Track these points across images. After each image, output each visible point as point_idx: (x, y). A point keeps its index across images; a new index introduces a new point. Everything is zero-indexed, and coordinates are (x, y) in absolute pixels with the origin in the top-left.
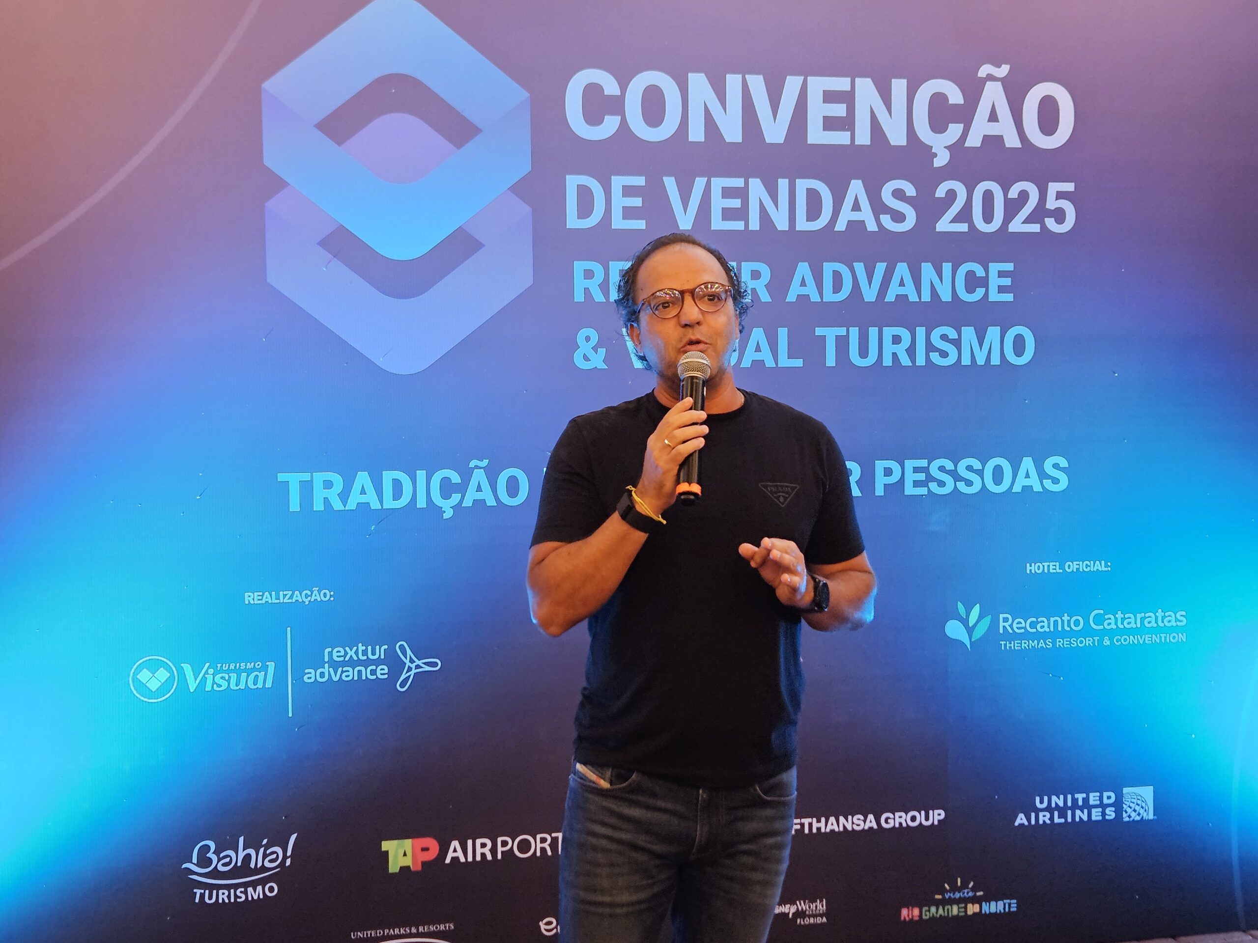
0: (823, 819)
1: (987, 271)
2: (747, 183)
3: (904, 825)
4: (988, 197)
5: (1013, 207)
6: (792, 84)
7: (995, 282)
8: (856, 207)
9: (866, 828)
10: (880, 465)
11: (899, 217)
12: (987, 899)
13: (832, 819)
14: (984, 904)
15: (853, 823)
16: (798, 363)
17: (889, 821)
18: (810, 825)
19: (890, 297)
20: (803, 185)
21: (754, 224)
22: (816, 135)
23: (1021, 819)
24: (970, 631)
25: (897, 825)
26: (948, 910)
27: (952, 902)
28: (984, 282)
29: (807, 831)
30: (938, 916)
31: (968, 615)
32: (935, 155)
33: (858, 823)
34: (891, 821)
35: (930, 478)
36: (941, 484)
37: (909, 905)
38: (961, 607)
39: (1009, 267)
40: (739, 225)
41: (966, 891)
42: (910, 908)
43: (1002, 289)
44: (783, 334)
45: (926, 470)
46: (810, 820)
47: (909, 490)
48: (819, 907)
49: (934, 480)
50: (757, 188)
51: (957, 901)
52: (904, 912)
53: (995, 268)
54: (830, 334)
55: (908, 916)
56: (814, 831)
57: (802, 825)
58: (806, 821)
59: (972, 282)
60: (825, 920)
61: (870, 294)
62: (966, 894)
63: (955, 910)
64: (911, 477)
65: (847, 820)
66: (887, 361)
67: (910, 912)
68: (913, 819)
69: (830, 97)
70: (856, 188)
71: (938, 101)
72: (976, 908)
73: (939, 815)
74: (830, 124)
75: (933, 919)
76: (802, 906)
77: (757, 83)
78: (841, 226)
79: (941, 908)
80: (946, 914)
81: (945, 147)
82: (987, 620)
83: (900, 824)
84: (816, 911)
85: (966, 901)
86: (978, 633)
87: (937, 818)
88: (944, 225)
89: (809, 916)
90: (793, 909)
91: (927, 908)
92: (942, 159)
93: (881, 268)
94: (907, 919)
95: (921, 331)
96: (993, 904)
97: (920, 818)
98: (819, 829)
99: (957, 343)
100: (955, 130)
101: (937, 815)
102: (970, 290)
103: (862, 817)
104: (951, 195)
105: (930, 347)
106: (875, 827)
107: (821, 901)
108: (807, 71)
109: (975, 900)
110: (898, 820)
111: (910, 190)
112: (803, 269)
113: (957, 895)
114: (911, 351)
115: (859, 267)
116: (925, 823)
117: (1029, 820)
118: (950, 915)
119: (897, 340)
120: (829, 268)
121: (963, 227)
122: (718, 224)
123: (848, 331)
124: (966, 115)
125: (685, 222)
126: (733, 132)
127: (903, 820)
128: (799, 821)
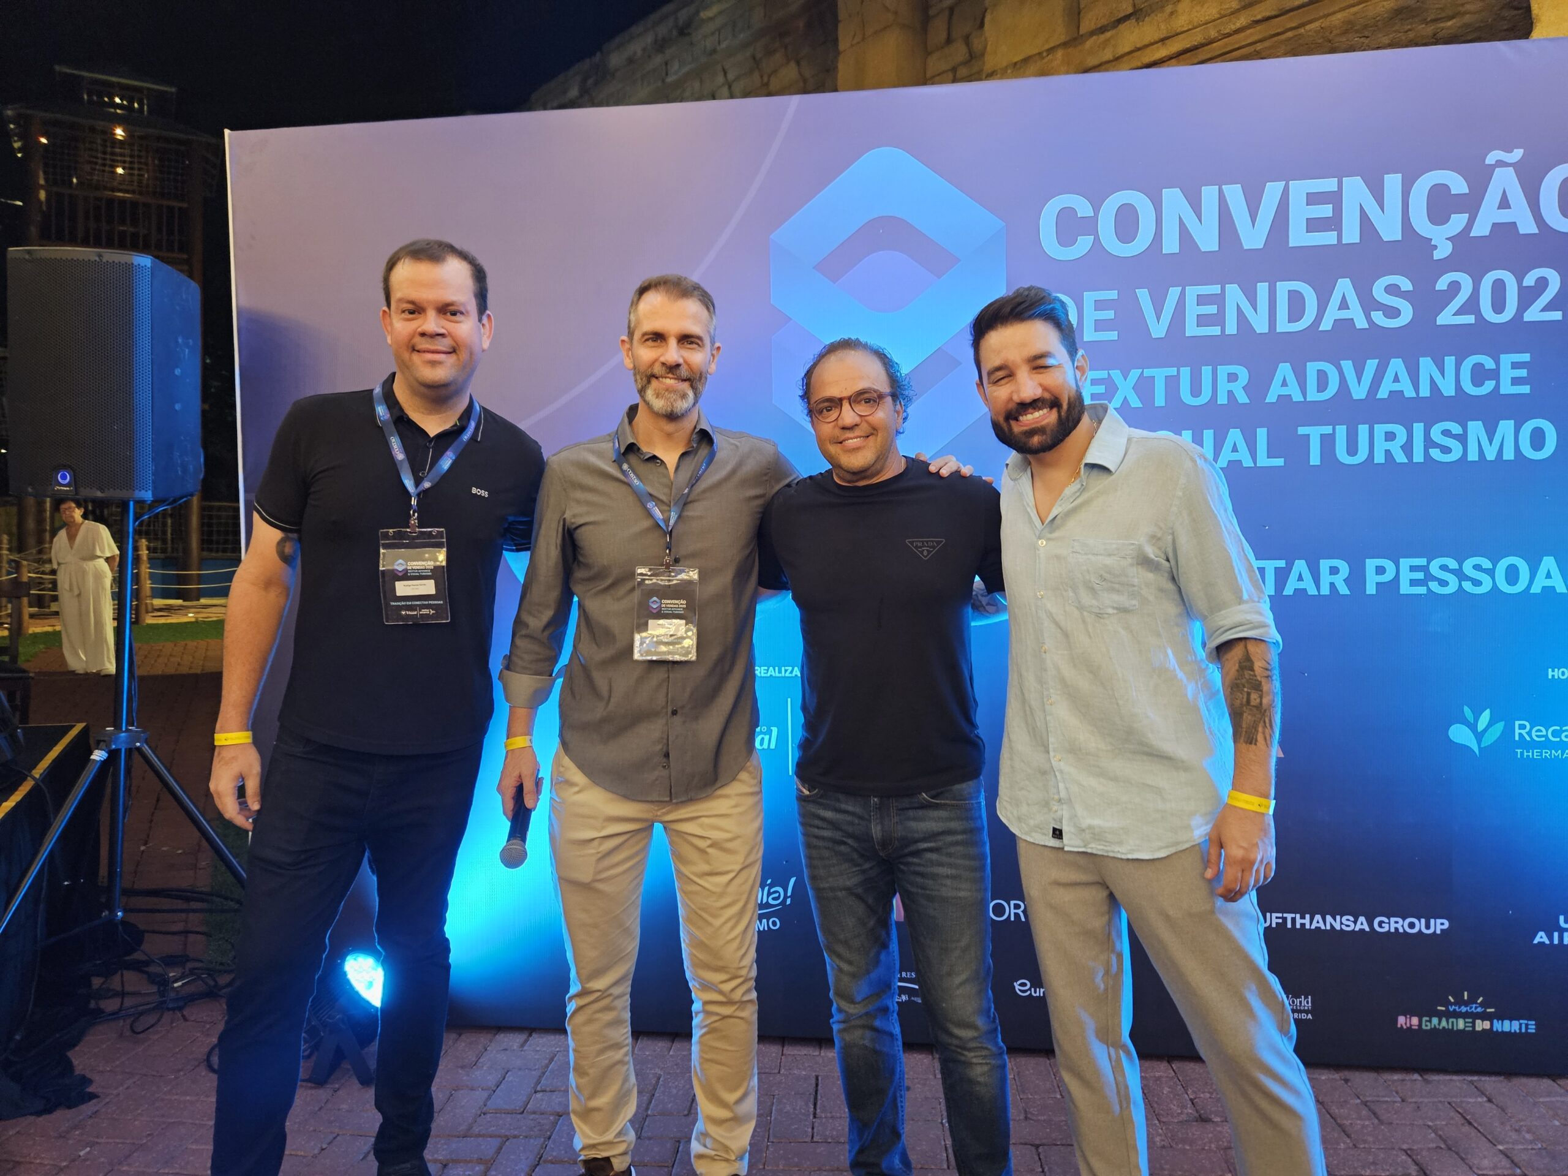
0: (1308, 916)
1: (1497, 363)
2: (1223, 289)
3: (1401, 930)
4: (1499, 286)
5: (1529, 295)
6: (1272, 191)
7: (1507, 374)
8: (1344, 305)
9: (1357, 929)
10: (1371, 564)
11: (1392, 312)
12: (1502, 1018)
13: (1318, 917)
14: (1495, 1021)
15: (1342, 923)
16: (1279, 462)
17: (1383, 925)
18: (1294, 920)
19: (1383, 393)
20: (1283, 288)
21: (1231, 328)
22: (1299, 237)
23: (1541, 937)
24: (1479, 736)
25: (1392, 930)
26: (1453, 1022)
27: (1457, 1015)
28: (1495, 375)
29: (1289, 925)
30: (1441, 1028)
31: (1476, 719)
32: (1435, 247)
33: (1345, 923)
34: (1386, 926)
35: (1429, 577)
36: (1443, 583)
37: (1409, 1012)
38: (1468, 712)
39: (1526, 357)
40: (1216, 331)
41: (1474, 1006)
42: (1408, 1016)
43: (1516, 381)
44: (1262, 434)
45: (1425, 569)
46: (1294, 916)
47: (1405, 588)
48: (1304, 1003)
49: (1434, 579)
50: (1234, 294)
51: (1464, 1016)
52: (1401, 1020)
53: (1506, 359)
54: (1314, 433)
55: (1406, 1024)
56: (1298, 926)
57: (1285, 919)
58: (1289, 916)
59: (1480, 375)
60: (1310, 1016)
61: (1359, 392)
62: (1473, 1009)
63: (1461, 1024)
64: (1406, 576)
65: (1335, 920)
66: (1380, 459)
67: (1408, 1020)
68: (1412, 925)
69: (1313, 199)
71: (1438, 193)
72: (1486, 1025)
73: (1442, 924)
74: (1314, 225)
75: (1434, 1030)
77: (1235, 194)
78: (1326, 325)
79: (1444, 1020)
80: (1450, 1027)
81: (1447, 239)
82: (1500, 726)
83: (1397, 929)
84: (1300, 1006)
85: (1475, 1016)
86: (1489, 739)
87: (1439, 927)
88: (1446, 318)
89: (1294, 1011)
91: (1428, 1019)
92: (1443, 250)
93: (1371, 365)
94: (1405, 1027)
95: (1418, 428)
96: (1507, 1023)
97: (1420, 925)
98: (1303, 925)
100: (1458, 222)
101: (1440, 925)
102: (1478, 383)
103: (1352, 918)
104: (1455, 287)
105: (1429, 443)
106: (1367, 929)
107: (1306, 998)
108: (1287, 177)
109: (1484, 1017)
110: (1393, 926)
111: (1406, 285)
112: (1285, 370)
113: (1464, 1009)
114: (1407, 448)
115: (1347, 366)
116: (1425, 931)
117: (1551, 938)
118: (1455, 1029)
119: (1390, 436)
120: (1313, 367)
121: (1470, 319)
122: (1192, 329)
123: (1334, 430)
124: (1471, 204)
125: (1158, 329)
126: (1208, 240)
127: (1399, 926)
128: (1280, 915)
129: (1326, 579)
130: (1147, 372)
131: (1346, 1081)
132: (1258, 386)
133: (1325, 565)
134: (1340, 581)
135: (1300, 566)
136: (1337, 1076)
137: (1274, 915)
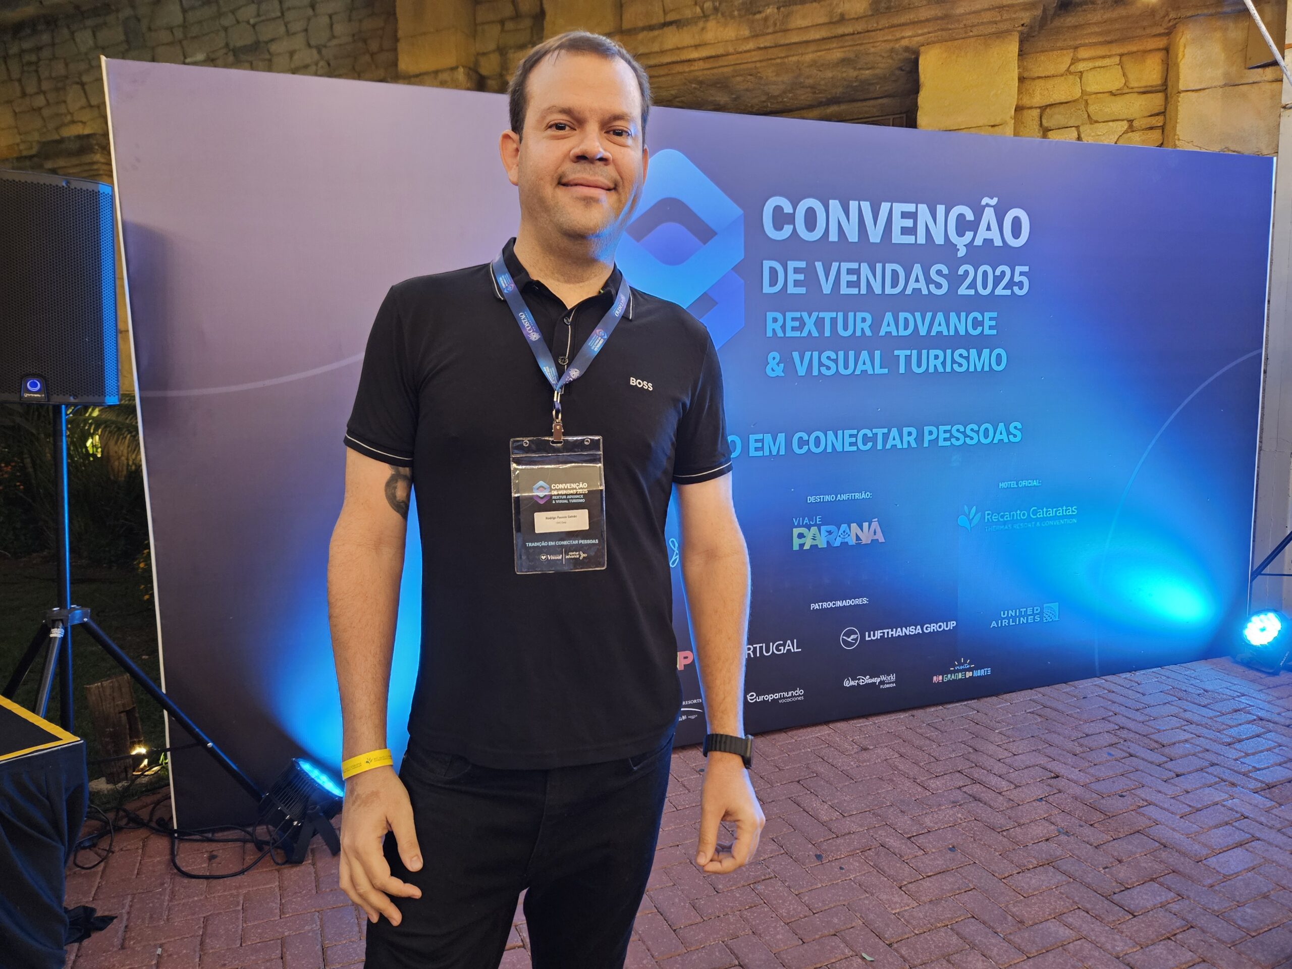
0: (894, 630)
1: (983, 317)
2: (859, 266)
3: (936, 630)
4: (985, 274)
5: (997, 280)
6: (885, 207)
7: (987, 323)
8: (917, 280)
9: (916, 633)
11: (939, 286)
12: (976, 668)
13: (899, 629)
14: (974, 671)
16: (886, 371)
17: (928, 629)
18: (888, 632)
19: (933, 333)
20: (889, 267)
21: (864, 291)
22: (897, 238)
23: (994, 624)
24: (970, 521)
25: (932, 631)
26: (957, 676)
27: (958, 671)
28: (981, 324)
29: (886, 637)
30: (951, 679)
31: (970, 512)
32: (958, 250)
33: (911, 631)
35: (952, 436)
36: (958, 439)
37: (936, 674)
38: (966, 508)
39: (994, 314)
40: (855, 291)
41: (966, 665)
42: (938, 676)
43: (991, 328)
44: (877, 354)
45: (950, 431)
46: (887, 630)
47: (941, 443)
48: (892, 678)
49: (954, 437)
50: (865, 269)
51: (961, 671)
52: (935, 678)
53: (987, 315)
54: (902, 354)
55: (937, 680)
56: (890, 636)
57: (884, 633)
58: (886, 631)
59: (976, 323)
60: (894, 685)
61: (923, 332)
62: (966, 667)
63: (960, 676)
64: (942, 436)
65: (907, 630)
66: (931, 370)
67: (938, 678)
68: (940, 627)
69: (904, 215)
70: (917, 269)
71: (961, 217)
72: (971, 674)
74: (904, 231)
75: (949, 681)
76: (883, 678)
77: (866, 206)
78: (909, 291)
79: (953, 675)
80: (955, 678)
81: (964, 245)
82: (979, 515)
83: (934, 630)
84: (890, 680)
85: (966, 670)
86: (974, 523)
87: (952, 626)
88: (963, 291)
89: (887, 683)
90: (878, 681)
91: (946, 675)
92: (962, 252)
93: (929, 315)
94: (936, 682)
95: (949, 352)
96: (979, 671)
97: (944, 626)
98: (892, 635)
99: (967, 359)
100: (969, 235)
101: (952, 624)
102: (975, 328)
103: (914, 628)
104: (966, 273)
105: (954, 361)
106: (921, 632)
107: (893, 675)
108: (892, 200)
109: (970, 670)
110: (932, 628)
111: (945, 270)
112: (889, 316)
113: (961, 667)
114: (944, 364)
115: (918, 315)
116: (946, 629)
117: (998, 624)
119: (936, 357)
120: (902, 316)
121: (972, 292)
122: (844, 290)
123: (911, 352)
124: (974, 226)
125: (827, 288)
126: (853, 236)
127: (935, 628)
128: (882, 631)
129: (906, 438)
130: (822, 315)
131: (913, 716)
132: (876, 325)
133: (906, 430)
134: (912, 439)
135: (894, 432)
136: (907, 715)
137: (879, 631)
